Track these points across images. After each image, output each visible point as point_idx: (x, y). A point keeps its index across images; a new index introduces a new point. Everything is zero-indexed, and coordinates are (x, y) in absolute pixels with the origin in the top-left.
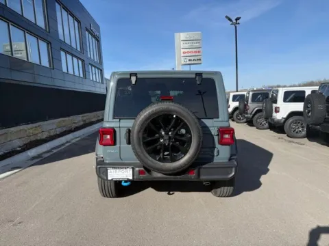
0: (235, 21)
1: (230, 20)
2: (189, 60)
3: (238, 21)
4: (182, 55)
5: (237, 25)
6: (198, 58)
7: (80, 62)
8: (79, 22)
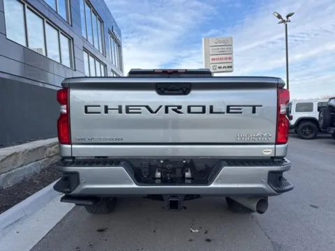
0: (285, 18)
1: (279, 17)
2: (219, 68)
3: (289, 18)
4: (211, 62)
5: (287, 23)
6: (229, 65)
7: (102, 67)
8: (102, 22)
